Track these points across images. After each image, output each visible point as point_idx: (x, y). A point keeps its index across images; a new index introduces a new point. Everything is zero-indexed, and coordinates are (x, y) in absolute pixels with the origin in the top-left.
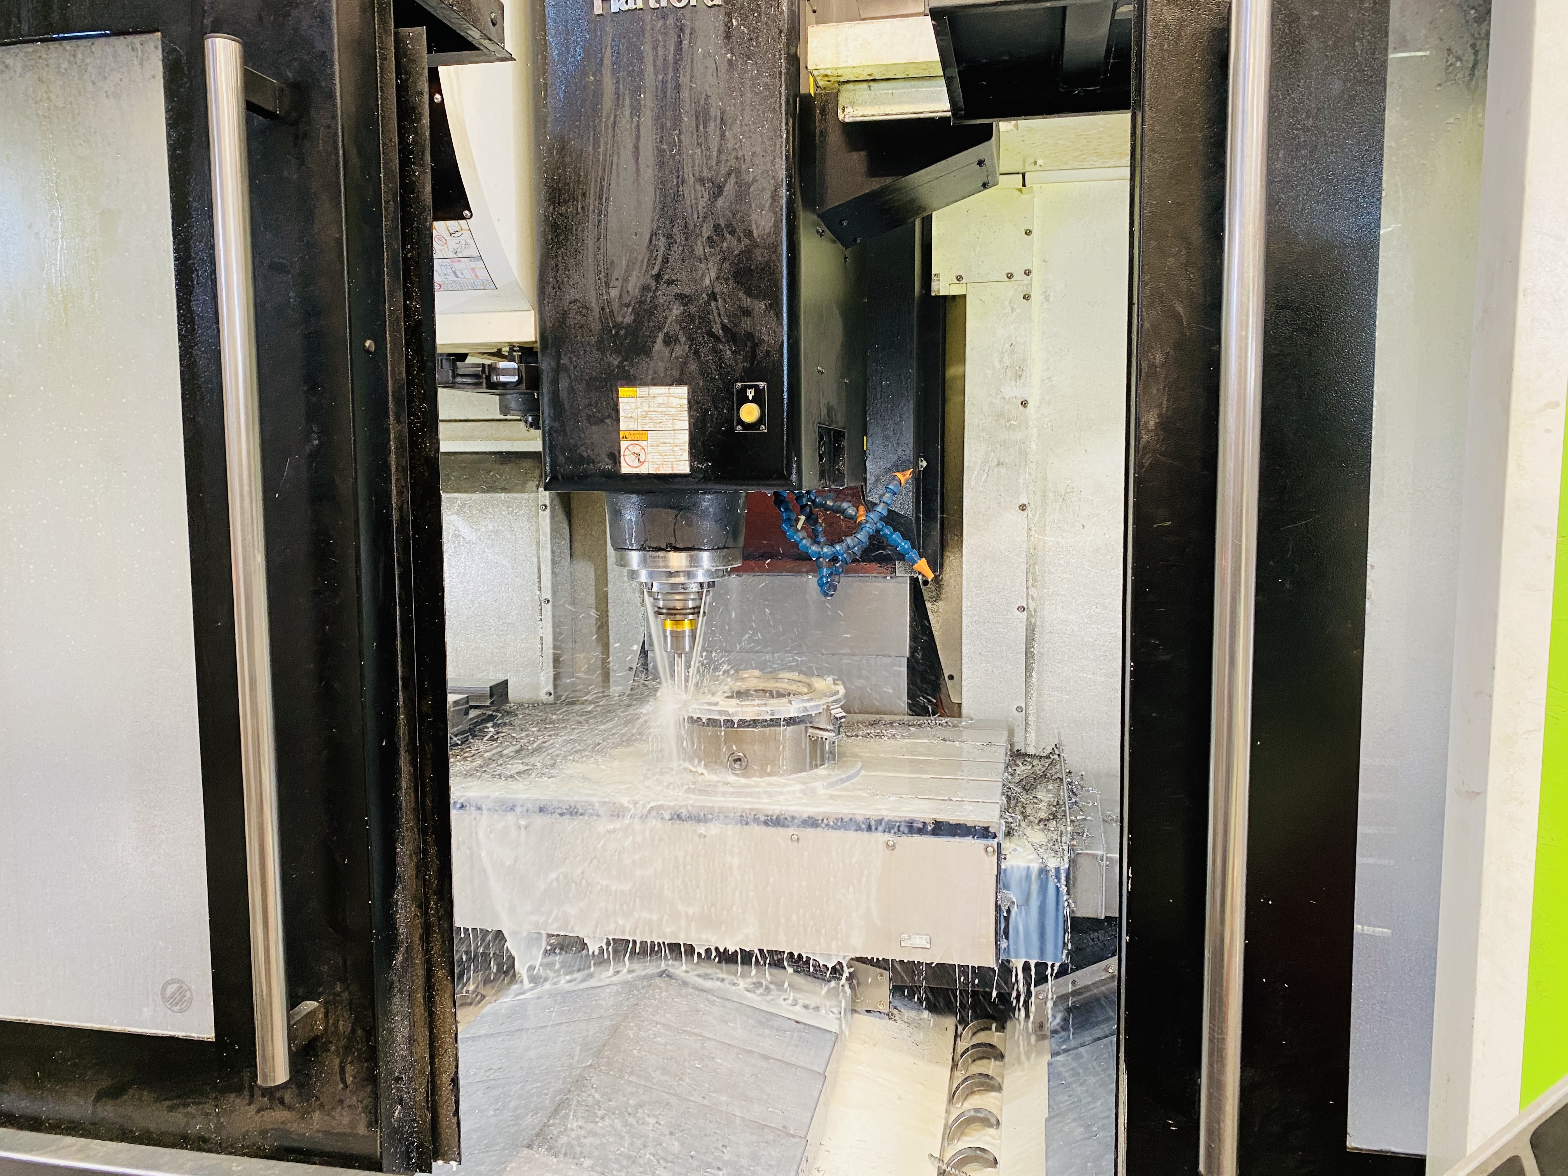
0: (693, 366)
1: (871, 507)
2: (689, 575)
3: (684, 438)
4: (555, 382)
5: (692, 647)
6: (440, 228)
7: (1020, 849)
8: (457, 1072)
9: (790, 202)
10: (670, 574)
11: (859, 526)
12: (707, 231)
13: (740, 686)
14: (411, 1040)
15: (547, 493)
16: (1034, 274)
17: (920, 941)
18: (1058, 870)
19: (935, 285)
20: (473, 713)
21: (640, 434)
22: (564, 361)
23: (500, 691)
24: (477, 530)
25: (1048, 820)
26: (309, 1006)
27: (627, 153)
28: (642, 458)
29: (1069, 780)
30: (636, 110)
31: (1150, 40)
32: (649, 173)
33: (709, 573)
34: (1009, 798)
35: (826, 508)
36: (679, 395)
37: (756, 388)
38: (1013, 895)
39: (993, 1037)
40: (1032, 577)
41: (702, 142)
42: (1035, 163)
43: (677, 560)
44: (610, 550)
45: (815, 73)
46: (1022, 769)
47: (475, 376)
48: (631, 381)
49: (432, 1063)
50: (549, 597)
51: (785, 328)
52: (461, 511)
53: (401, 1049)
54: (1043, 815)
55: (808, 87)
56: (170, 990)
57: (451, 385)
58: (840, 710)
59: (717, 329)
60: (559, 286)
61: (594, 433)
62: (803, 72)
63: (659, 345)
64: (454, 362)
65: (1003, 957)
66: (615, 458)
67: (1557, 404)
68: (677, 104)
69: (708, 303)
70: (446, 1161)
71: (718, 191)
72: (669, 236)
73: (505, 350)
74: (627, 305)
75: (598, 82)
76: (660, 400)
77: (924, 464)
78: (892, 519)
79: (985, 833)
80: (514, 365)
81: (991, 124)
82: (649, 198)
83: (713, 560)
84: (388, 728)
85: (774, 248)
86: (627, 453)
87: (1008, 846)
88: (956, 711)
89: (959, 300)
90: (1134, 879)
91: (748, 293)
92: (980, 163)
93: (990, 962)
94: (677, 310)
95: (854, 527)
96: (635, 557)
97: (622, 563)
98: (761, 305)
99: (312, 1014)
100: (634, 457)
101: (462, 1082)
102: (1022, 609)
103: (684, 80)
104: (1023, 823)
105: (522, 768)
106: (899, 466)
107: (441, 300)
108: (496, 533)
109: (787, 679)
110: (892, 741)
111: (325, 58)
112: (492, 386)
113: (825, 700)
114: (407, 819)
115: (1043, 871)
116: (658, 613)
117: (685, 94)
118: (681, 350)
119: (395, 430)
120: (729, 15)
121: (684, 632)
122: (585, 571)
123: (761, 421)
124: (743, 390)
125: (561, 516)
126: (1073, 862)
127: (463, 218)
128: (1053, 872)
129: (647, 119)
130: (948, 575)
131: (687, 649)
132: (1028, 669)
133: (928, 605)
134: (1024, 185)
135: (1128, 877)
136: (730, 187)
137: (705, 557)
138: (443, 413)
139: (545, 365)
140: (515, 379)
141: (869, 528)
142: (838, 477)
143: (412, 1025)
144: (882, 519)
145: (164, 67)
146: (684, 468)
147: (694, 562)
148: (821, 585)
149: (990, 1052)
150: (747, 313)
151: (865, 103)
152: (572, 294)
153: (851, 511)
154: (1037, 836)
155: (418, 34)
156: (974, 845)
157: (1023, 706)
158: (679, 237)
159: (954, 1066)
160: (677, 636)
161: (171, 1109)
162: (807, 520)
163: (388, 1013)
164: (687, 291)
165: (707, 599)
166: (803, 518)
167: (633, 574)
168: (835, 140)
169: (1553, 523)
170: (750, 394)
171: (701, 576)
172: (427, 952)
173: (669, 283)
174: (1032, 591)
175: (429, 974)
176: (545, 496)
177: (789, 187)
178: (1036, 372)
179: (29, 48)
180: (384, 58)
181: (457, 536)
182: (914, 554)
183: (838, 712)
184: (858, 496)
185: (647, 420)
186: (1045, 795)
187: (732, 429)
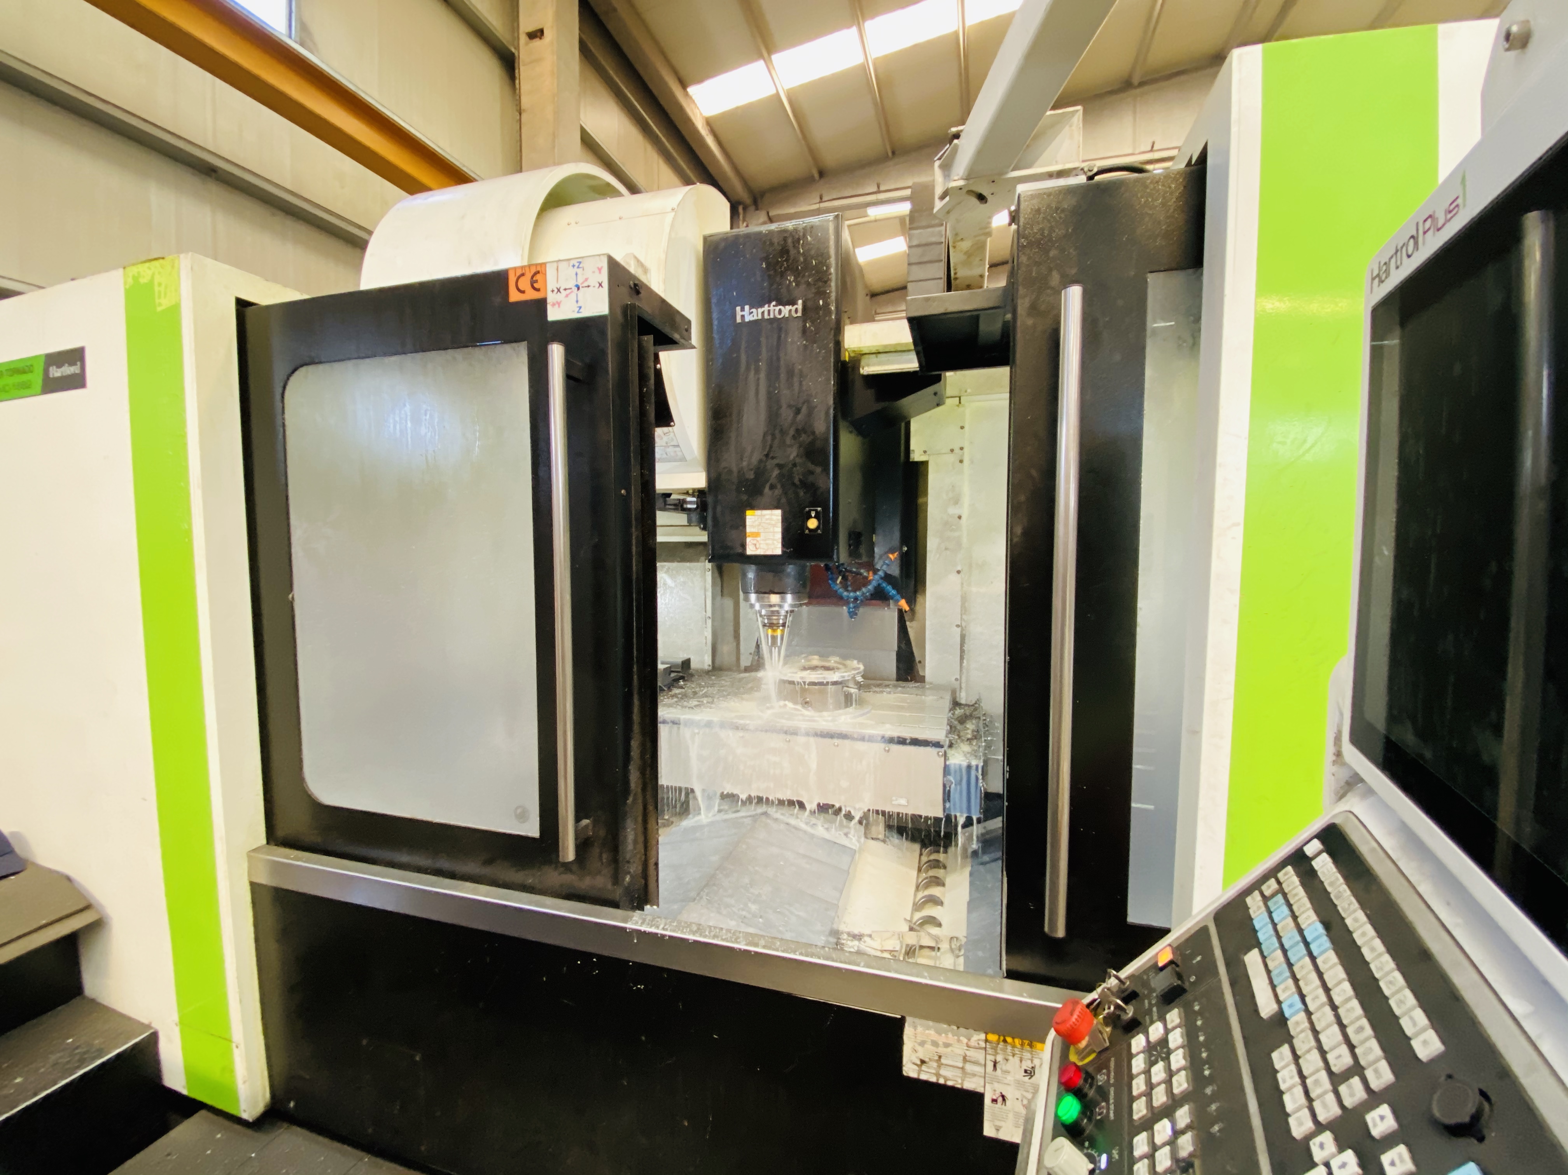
0: (784, 500)
1: (875, 571)
2: (780, 606)
3: (779, 536)
4: (714, 508)
5: (781, 643)
6: (659, 432)
7: (956, 754)
8: (658, 859)
9: (835, 417)
10: (771, 606)
11: (870, 582)
12: (792, 432)
13: (807, 664)
14: (635, 842)
15: (710, 564)
16: (965, 450)
17: (903, 802)
18: (977, 766)
19: (912, 456)
20: (673, 675)
21: (757, 535)
22: (720, 497)
23: (686, 664)
24: (675, 582)
25: (972, 739)
26: (585, 822)
27: (752, 393)
28: (758, 546)
29: (984, 718)
30: (757, 371)
31: (1019, 336)
32: (763, 403)
33: (792, 606)
34: (951, 727)
35: (851, 572)
36: (777, 514)
37: (816, 511)
38: (951, 778)
39: (941, 857)
40: (964, 610)
41: (790, 386)
42: (966, 391)
43: (774, 598)
44: (741, 593)
45: (849, 350)
46: (959, 712)
47: (675, 505)
48: (753, 508)
49: (646, 855)
50: (710, 616)
51: (832, 480)
52: (667, 572)
53: (630, 847)
54: (969, 736)
55: (846, 357)
56: (519, 811)
57: (664, 509)
58: (860, 678)
59: (797, 481)
60: (718, 460)
61: (733, 534)
62: (842, 349)
63: (767, 490)
64: (665, 498)
65: (947, 812)
66: (744, 546)
67: (1238, 524)
68: (778, 368)
69: (792, 468)
70: (652, 905)
71: (798, 411)
72: (773, 435)
73: (691, 492)
74: (751, 470)
75: (738, 357)
76: (767, 517)
77: (906, 549)
78: (888, 578)
79: (937, 745)
80: (694, 499)
81: (941, 375)
82: (763, 416)
83: (793, 599)
84: (628, 682)
85: (827, 440)
86: (750, 544)
87: (950, 752)
88: (922, 679)
89: (925, 464)
90: (1010, 772)
91: (813, 463)
92: (935, 394)
93: (940, 814)
94: (776, 472)
95: (866, 582)
96: (753, 597)
97: (747, 599)
98: (818, 470)
99: (587, 826)
100: (753, 546)
101: (660, 865)
102: (958, 626)
103: (782, 355)
104: (958, 741)
105: (697, 703)
106: (892, 551)
107: (659, 467)
108: (684, 583)
109: (833, 661)
110: (889, 696)
111: (604, 353)
112: (684, 510)
113: (854, 672)
114: (636, 728)
115: (969, 767)
116: (764, 625)
117: (782, 362)
118: (778, 491)
119: (635, 533)
120: (805, 322)
121: (777, 636)
122: (729, 603)
123: (818, 528)
124: (810, 512)
125: (717, 575)
126: (986, 762)
127: (671, 426)
128: (974, 768)
129: (762, 375)
130: (918, 608)
131: (779, 644)
132: (962, 658)
133: (908, 623)
134: (960, 403)
135: (1007, 771)
136: (804, 410)
137: (789, 597)
138: (659, 522)
139: (710, 500)
140: (695, 506)
141: (874, 583)
142: (859, 556)
143: (636, 835)
144: (882, 578)
145: (529, 358)
146: (778, 551)
147: (783, 600)
148: (849, 612)
149: (937, 864)
150: (812, 473)
151: (874, 365)
152: (724, 464)
153: (865, 574)
154: (965, 748)
155: (648, 339)
156: (931, 751)
157: (959, 677)
158: (778, 435)
159: (919, 870)
160: (774, 638)
161: (517, 871)
162: (842, 579)
163: (625, 828)
164: (782, 462)
165: (789, 619)
166: (840, 578)
167: (752, 606)
168: (859, 385)
169: (1237, 586)
170: (813, 514)
171: (787, 607)
172: (644, 797)
173: (773, 458)
174: (964, 617)
175: (645, 808)
176: (709, 565)
177: (835, 409)
178: (966, 501)
179: (465, 350)
180: (632, 351)
181: (665, 584)
182: (898, 597)
183: (859, 679)
184: (870, 566)
185: (760, 527)
186: (971, 726)
187: (804, 531)
